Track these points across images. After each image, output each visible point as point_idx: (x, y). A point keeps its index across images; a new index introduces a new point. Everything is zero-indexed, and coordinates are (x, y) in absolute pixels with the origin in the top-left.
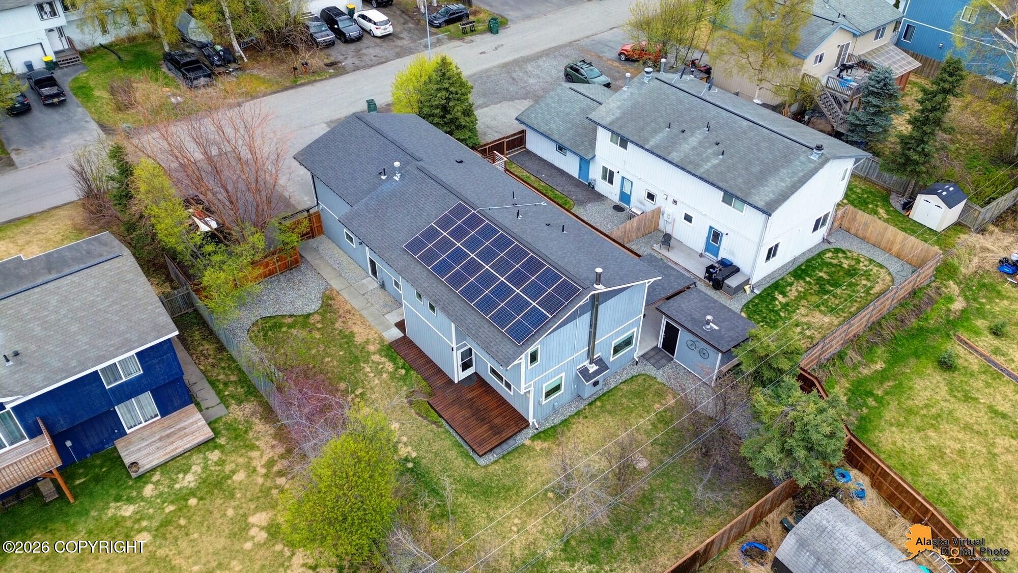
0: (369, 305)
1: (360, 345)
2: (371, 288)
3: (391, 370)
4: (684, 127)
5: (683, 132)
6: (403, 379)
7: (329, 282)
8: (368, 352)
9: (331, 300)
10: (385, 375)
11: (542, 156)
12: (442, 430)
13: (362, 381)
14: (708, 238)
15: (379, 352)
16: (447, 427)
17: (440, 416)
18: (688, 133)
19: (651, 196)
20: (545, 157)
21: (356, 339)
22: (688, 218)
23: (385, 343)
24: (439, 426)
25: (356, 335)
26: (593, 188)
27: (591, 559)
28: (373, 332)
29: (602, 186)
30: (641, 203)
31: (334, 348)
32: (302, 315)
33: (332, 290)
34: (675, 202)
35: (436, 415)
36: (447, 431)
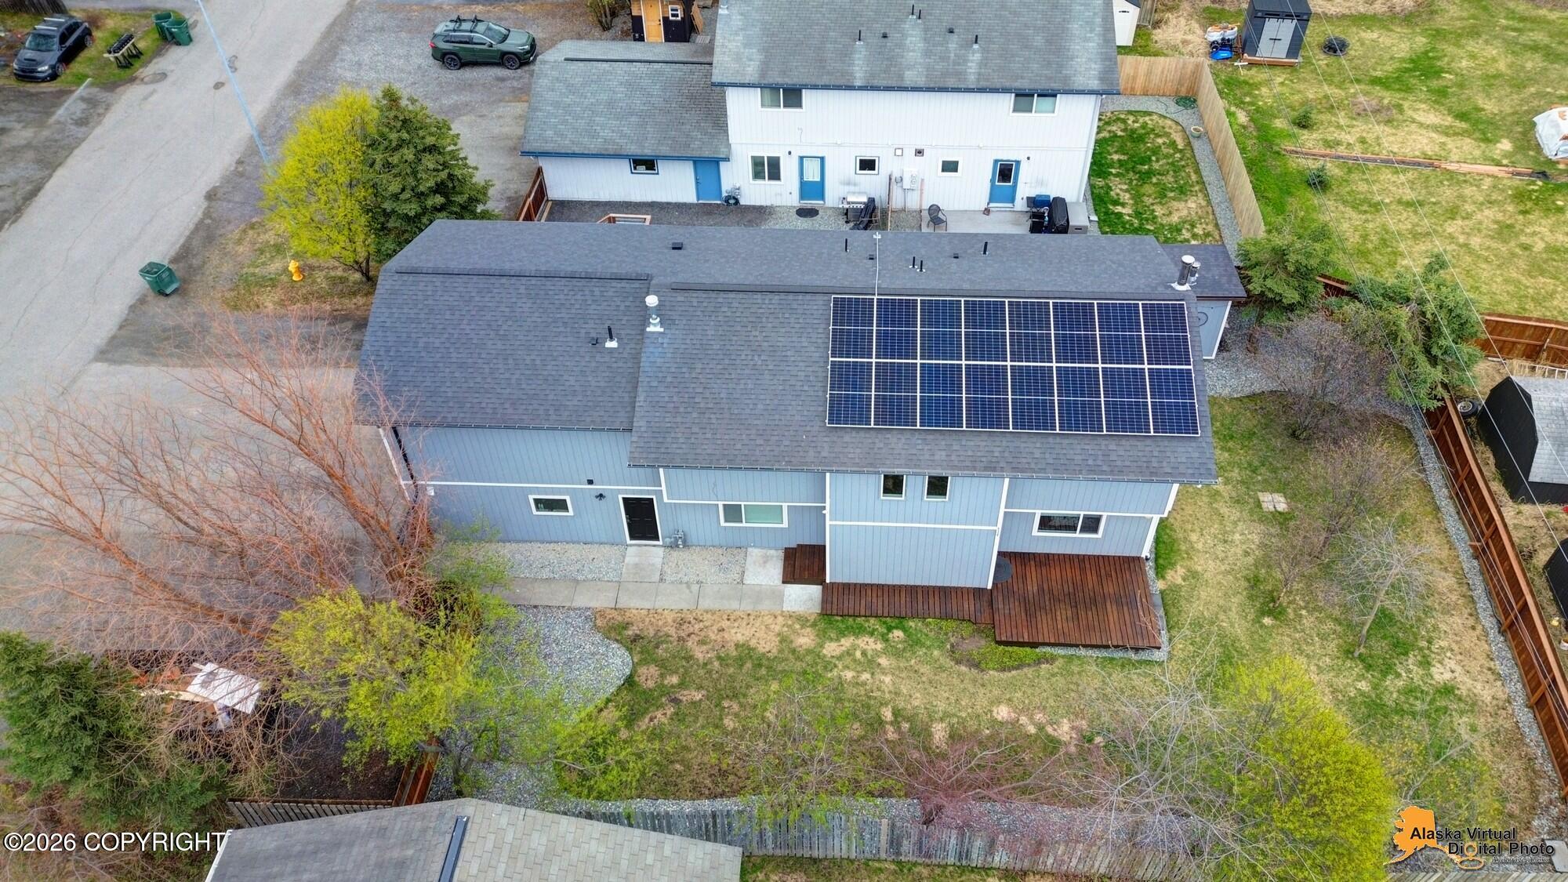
0: (695, 588)
1: (781, 651)
2: (658, 561)
3: (879, 646)
4: (880, 28)
5: (885, 36)
6: (913, 642)
7: (575, 604)
8: (809, 652)
9: (625, 628)
10: (883, 661)
11: (596, 198)
12: (1061, 660)
13: (869, 697)
14: (992, 181)
15: (823, 636)
16: (1061, 651)
17: (1034, 645)
18: (894, 36)
19: (868, 165)
20: (604, 196)
21: (761, 650)
22: (950, 167)
23: (812, 618)
24: (1051, 660)
25: (753, 643)
26: (737, 202)
27: (1399, 650)
28: (769, 620)
29: (756, 193)
30: (849, 184)
31: (752, 691)
32: (619, 688)
33: (601, 613)
34: (919, 152)
35: (1028, 649)
36: (1070, 658)
